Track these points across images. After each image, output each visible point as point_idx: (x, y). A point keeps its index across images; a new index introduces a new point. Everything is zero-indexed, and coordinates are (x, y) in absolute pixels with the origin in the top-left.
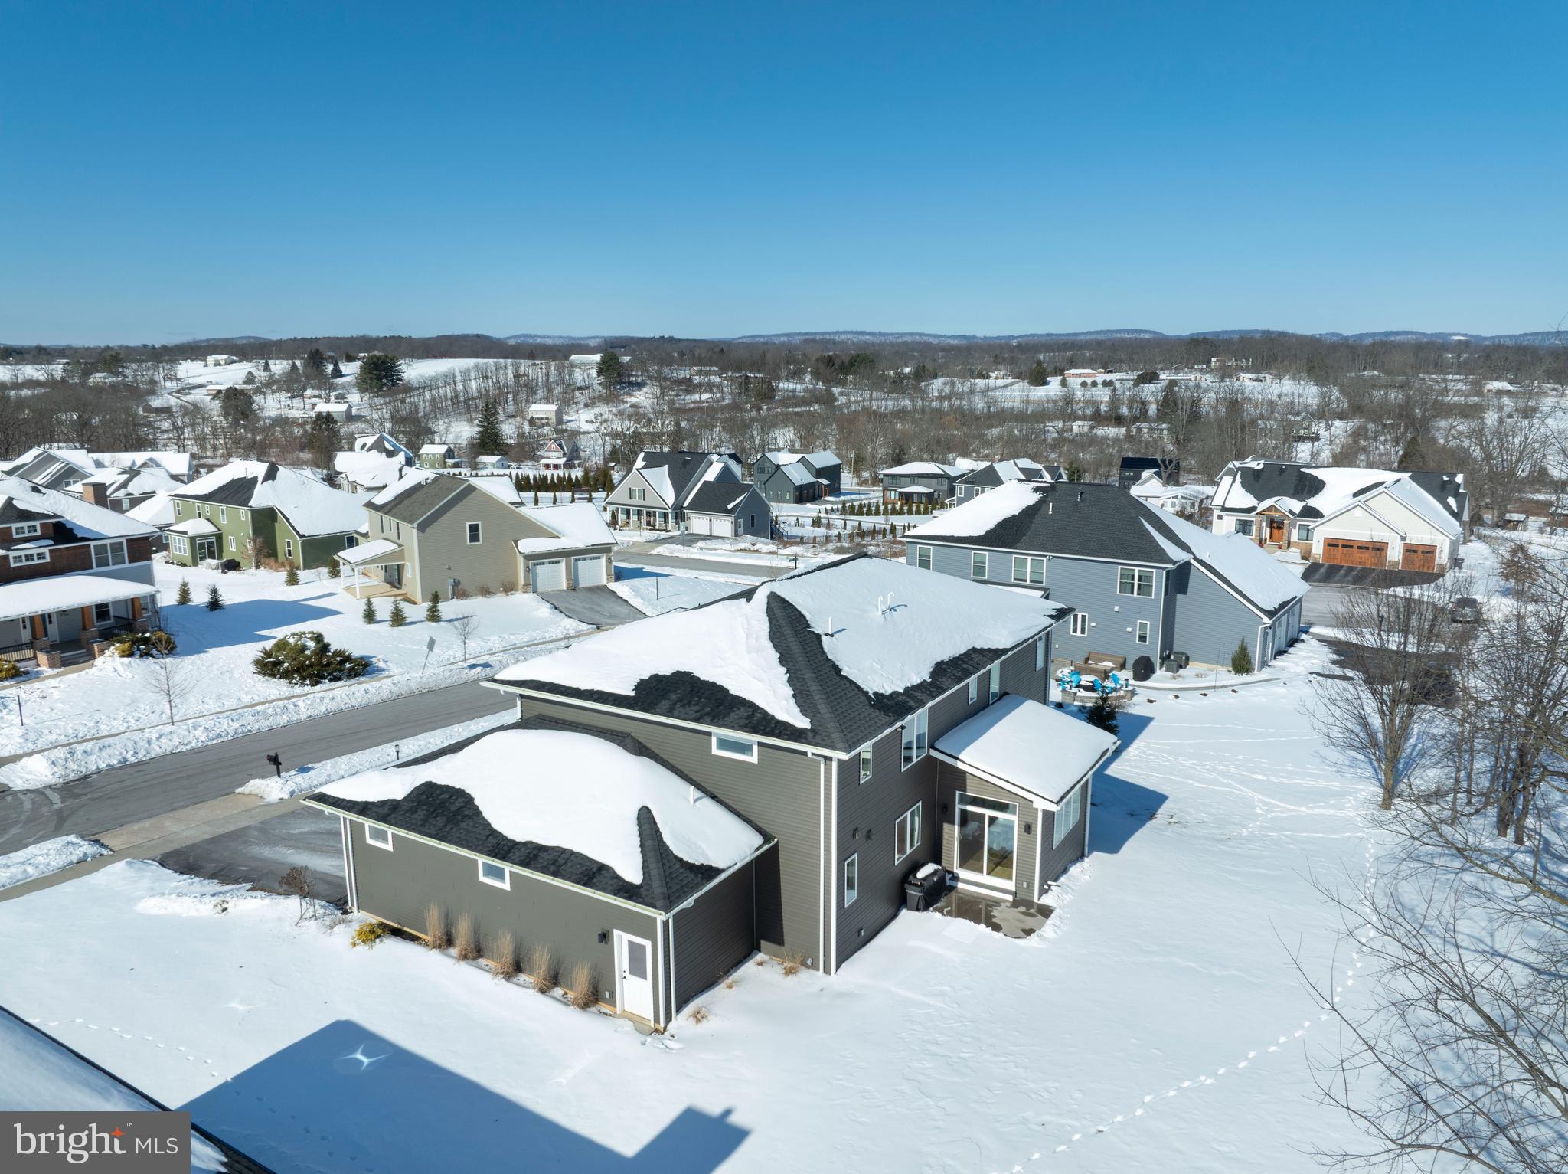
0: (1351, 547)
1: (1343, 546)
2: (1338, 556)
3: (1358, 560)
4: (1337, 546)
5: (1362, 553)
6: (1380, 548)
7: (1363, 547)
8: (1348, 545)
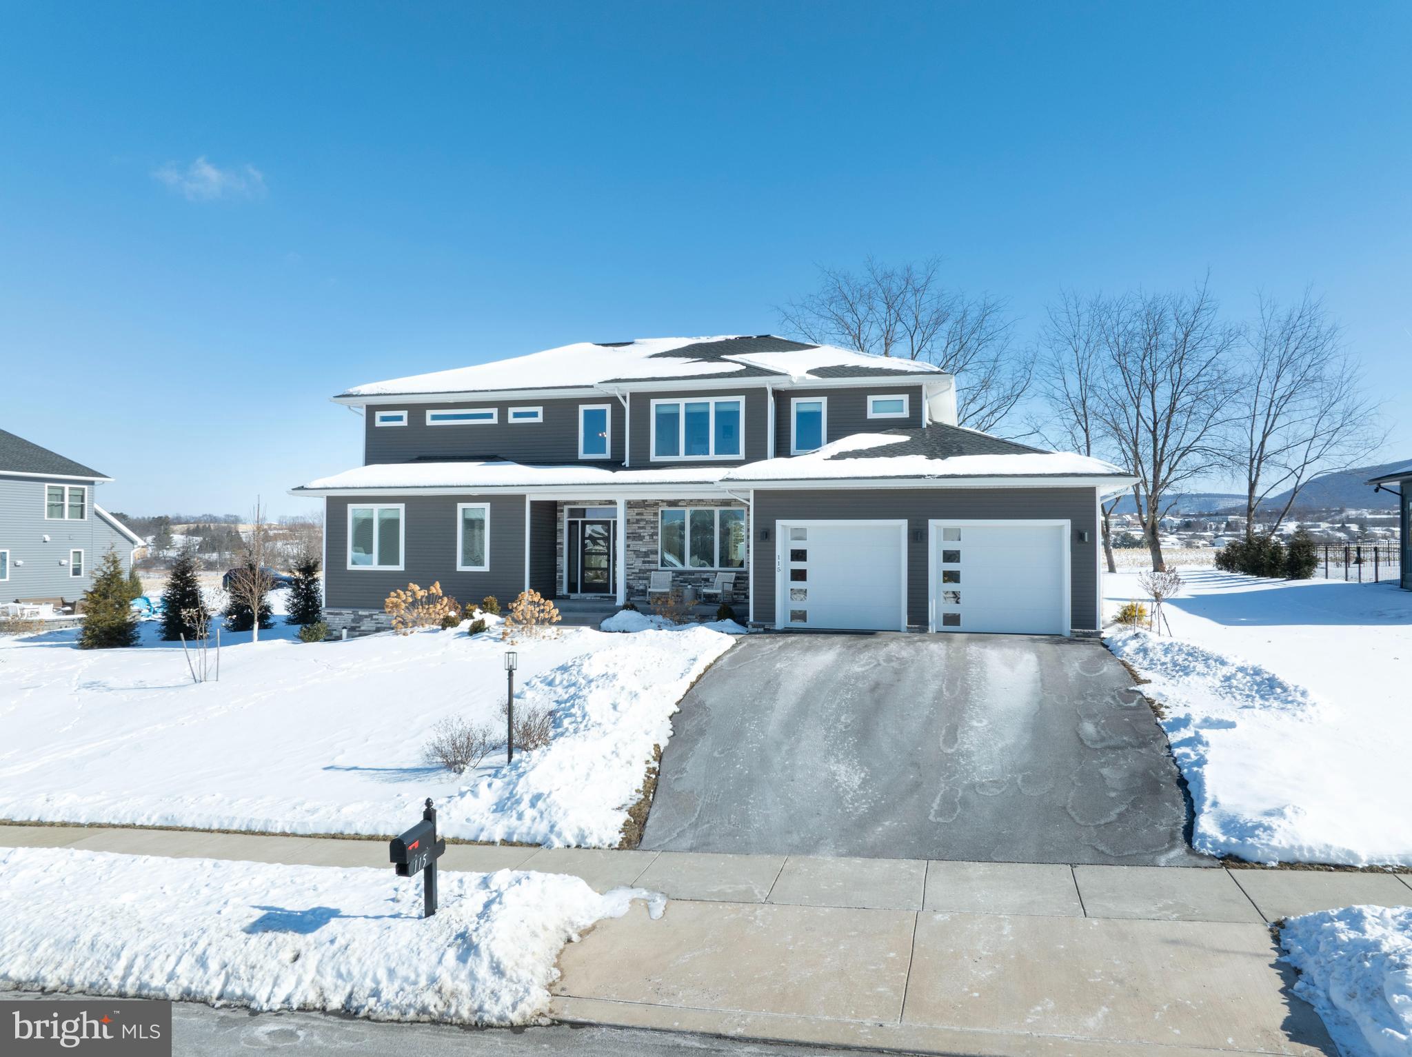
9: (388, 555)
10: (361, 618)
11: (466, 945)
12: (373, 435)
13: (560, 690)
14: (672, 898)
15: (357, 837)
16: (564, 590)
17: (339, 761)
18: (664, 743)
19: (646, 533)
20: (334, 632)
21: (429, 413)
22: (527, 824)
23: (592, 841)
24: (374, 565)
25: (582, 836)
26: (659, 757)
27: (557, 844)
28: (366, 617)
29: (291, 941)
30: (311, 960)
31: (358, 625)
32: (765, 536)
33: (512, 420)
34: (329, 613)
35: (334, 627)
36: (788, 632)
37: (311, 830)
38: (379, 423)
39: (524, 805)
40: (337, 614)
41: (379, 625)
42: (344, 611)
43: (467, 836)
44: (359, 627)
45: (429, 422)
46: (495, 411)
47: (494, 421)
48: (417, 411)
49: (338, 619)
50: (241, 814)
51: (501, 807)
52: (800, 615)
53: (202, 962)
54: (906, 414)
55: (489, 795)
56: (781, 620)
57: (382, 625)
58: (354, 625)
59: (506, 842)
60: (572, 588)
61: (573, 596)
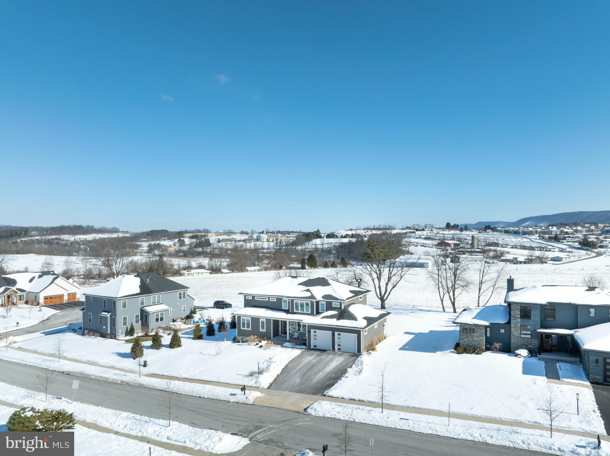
0: (52, 298)
1: (50, 298)
2: (48, 302)
3: (55, 302)
4: (47, 298)
5: (56, 299)
6: (61, 296)
7: (56, 297)
8: (51, 298)
9: (248, 327)
10: (244, 338)
11: (247, 398)
12: (246, 301)
13: (269, 363)
14: (268, 395)
15: (240, 385)
16: (280, 334)
17: (238, 373)
18: (279, 374)
19: (294, 324)
21: (256, 297)
22: (258, 385)
23: (264, 388)
24: (246, 329)
25: (263, 387)
26: (277, 376)
27: (260, 388)
29: (233, 396)
30: (234, 398)
32: (309, 332)
33: (270, 300)
36: (313, 349)
37: (235, 384)
38: (247, 298)
39: (258, 383)
42: (241, 336)
43: (251, 386)
45: (256, 299)
46: (267, 298)
47: (267, 300)
48: (254, 297)
49: (239, 338)
50: (227, 381)
51: (256, 383)
52: (315, 346)
53: (226, 398)
54: (339, 306)
55: (254, 381)
56: (312, 347)
58: (242, 339)
59: (255, 387)
60: (282, 333)
61: (282, 335)
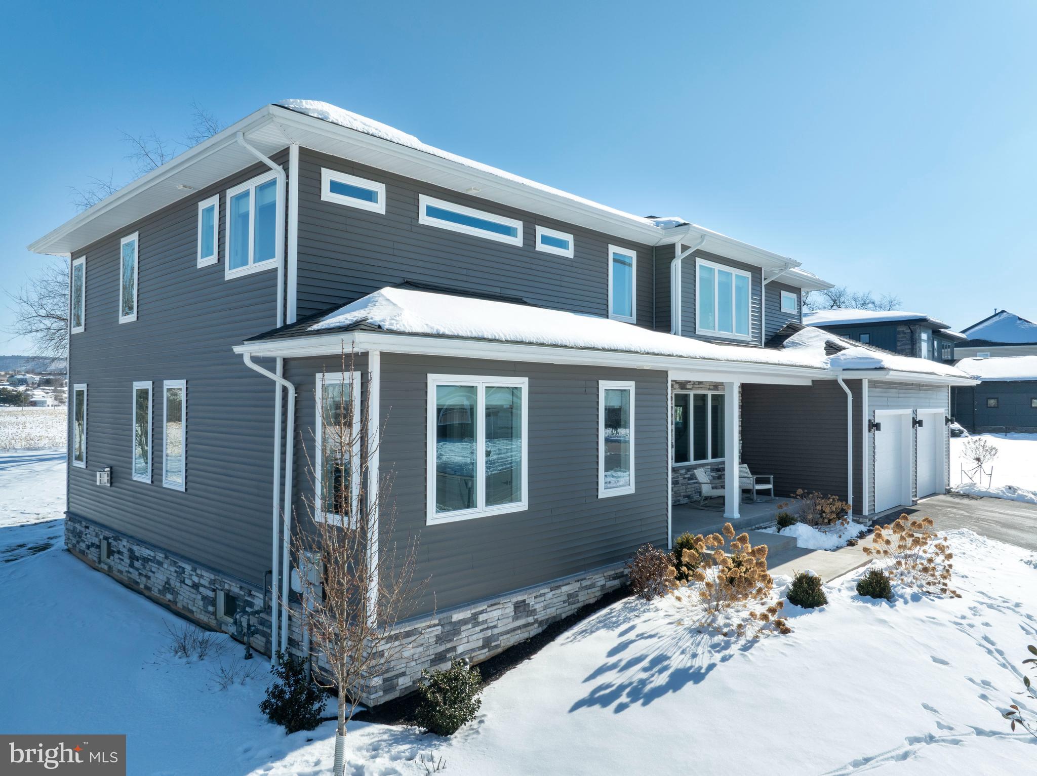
20: (401, 681)
28: (464, 622)
31: (449, 645)
33: (539, 246)
34: (390, 639)
35: (400, 667)
40: (408, 634)
41: (489, 633)
42: (420, 625)
44: (454, 649)
45: (424, 219)
46: (518, 225)
47: (517, 241)
54: (796, 311)
57: (496, 631)
58: (441, 648)
